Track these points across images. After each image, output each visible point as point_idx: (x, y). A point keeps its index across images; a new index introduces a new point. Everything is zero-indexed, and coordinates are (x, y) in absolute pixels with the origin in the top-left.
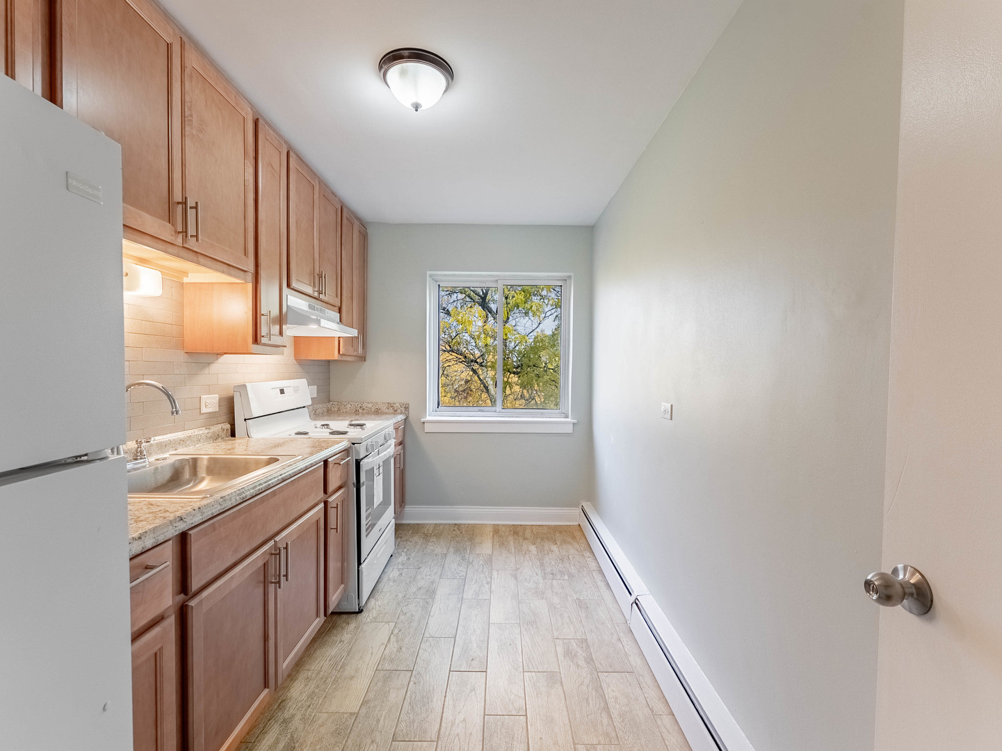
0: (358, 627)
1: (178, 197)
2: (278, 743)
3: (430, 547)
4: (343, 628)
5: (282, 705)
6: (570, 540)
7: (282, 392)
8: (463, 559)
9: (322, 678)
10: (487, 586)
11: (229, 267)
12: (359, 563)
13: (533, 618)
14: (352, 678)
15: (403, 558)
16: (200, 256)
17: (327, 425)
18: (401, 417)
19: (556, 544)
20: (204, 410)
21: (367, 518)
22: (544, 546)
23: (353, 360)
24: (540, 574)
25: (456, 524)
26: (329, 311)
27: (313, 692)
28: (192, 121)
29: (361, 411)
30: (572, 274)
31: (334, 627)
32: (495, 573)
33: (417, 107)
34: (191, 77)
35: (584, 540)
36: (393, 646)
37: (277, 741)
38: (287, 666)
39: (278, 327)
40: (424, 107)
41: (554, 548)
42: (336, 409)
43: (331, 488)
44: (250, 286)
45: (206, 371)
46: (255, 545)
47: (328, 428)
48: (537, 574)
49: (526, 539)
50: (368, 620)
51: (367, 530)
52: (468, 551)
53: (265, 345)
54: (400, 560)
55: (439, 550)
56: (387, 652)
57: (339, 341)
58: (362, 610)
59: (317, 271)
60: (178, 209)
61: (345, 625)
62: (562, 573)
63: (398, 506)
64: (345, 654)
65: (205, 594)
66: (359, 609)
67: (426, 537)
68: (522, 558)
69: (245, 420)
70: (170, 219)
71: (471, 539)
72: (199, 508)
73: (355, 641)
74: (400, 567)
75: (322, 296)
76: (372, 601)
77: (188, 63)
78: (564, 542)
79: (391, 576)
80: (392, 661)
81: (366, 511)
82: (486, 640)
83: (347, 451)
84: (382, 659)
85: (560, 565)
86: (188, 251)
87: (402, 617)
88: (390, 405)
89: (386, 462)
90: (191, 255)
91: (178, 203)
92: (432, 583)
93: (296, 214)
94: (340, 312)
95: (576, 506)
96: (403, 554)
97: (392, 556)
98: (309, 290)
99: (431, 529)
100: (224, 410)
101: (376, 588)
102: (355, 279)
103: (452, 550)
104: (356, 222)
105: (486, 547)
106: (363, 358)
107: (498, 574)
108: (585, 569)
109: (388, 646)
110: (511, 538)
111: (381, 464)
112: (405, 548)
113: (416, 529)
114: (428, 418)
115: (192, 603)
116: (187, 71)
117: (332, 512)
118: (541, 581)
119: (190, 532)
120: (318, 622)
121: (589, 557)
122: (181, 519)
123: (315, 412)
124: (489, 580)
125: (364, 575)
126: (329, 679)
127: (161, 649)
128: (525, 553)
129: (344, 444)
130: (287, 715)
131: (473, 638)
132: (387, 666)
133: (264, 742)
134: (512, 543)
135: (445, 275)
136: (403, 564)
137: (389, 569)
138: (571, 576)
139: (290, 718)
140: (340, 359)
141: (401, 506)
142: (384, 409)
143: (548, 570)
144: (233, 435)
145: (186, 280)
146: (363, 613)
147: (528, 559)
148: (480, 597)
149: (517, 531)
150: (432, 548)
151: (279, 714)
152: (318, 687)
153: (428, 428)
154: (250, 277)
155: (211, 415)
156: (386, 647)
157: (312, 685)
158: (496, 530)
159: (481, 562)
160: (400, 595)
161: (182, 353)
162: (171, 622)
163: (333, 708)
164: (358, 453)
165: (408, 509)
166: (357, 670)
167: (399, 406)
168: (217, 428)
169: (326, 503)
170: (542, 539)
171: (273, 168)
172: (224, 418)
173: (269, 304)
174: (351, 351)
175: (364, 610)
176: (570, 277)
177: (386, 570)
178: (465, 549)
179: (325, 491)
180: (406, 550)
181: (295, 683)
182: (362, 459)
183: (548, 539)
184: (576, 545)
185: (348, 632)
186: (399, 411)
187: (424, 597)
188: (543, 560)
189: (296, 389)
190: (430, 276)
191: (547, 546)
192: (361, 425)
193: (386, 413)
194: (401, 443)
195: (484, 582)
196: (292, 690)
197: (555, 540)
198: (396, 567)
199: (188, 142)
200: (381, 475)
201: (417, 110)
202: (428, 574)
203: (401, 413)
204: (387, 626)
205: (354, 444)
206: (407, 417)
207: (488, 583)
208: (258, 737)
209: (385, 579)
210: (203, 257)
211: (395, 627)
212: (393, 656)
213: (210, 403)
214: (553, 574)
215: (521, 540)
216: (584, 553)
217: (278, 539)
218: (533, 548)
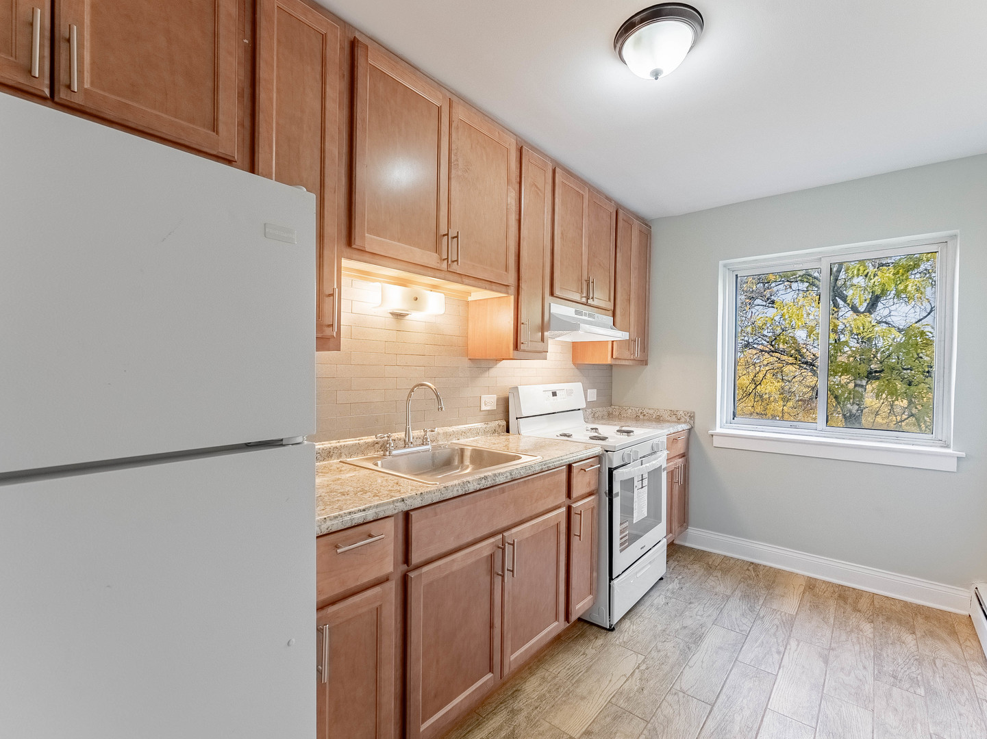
0: (605, 646)
1: (443, 230)
2: (501, 730)
3: (711, 582)
4: (590, 641)
5: (515, 694)
6: (945, 635)
7: (554, 394)
8: (752, 609)
9: (556, 685)
10: (776, 657)
11: (490, 284)
12: (611, 579)
13: (840, 730)
14: (583, 698)
15: (674, 585)
16: (464, 277)
17: (596, 429)
18: (685, 427)
19: (914, 633)
20: (484, 408)
21: (622, 532)
22: (888, 629)
23: (631, 364)
24: (870, 668)
25: (753, 563)
26: (600, 315)
27: (544, 695)
28: (458, 165)
29: (641, 417)
30: (957, 231)
31: (582, 635)
32: (793, 644)
33: (656, 74)
34: (457, 128)
35: (975, 644)
36: (634, 684)
37: (500, 728)
38: (516, 659)
39: (540, 334)
40: (666, 71)
41: (909, 638)
42: (617, 413)
43: (575, 494)
44: (512, 298)
45: (486, 374)
46: (479, 535)
47: (596, 432)
48: (865, 668)
49: (856, 610)
50: (617, 642)
51: (621, 544)
52: (761, 602)
53: (524, 351)
54: (670, 587)
55: (720, 589)
56: (626, 686)
57: (613, 344)
58: (614, 629)
59: (585, 277)
60: (443, 241)
61: (593, 638)
62: (914, 682)
63: (675, 525)
64: (584, 669)
65: (425, 569)
66: (610, 627)
67: (710, 568)
68: (844, 637)
69: (517, 418)
70: (437, 249)
71: (769, 587)
72: (421, 493)
73: (598, 660)
74: (669, 594)
75: (590, 301)
76: (627, 623)
77: (454, 118)
78: (932, 634)
79: (655, 602)
80: (628, 699)
81: (621, 524)
82: (756, 726)
83: (599, 458)
84: (619, 693)
85: (913, 669)
86: (453, 274)
87: (654, 654)
88: (673, 413)
89: (655, 473)
90: (456, 278)
91: (444, 235)
92: (702, 626)
93: (562, 226)
94: (614, 315)
95: (964, 584)
96: (676, 581)
97: (661, 579)
98: (577, 297)
99: (719, 561)
100: (501, 409)
101: (636, 610)
102: (633, 281)
103: (738, 593)
104: (636, 222)
105: (790, 604)
106: (644, 362)
107: (798, 645)
108: (965, 691)
109: (630, 680)
110: (832, 604)
111: (646, 476)
112: (680, 574)
113: (699, 556)
114: (718, 430)
115: (412, 575)
116: (454, 125)
117: (575, 518)
118: (870, 680)
119: (411, 513)
120: (556, 626)
121: (980, 674)
122: (403, 501)
123: (594, 415)
124: (782, 649)
125: (615, 592)
126: (562, 689)
127: (381, 606)
128: (852, 631)
129: (597, 450)
130: (516, 706)
131: (738, 718)
132: (622, 703)
133: (491, 722)
134: (832, 610)
135: (745, 262)
136: (673, 593)
137: (655, 594)
138: (931, 692)
139: (518, 711)
140: (614, 363)
141: (682, 526)
142: (666, 416)
143: (889, 668)
144: (508, 431)
145: (470, 299)
146: (614, 632)
147: (855, 640)
148: (763, 667)
149: (846, 597)
150: (713, 583)
151: (511, 702)
152: (549, 692)
153: (717, 442)
154: (512, 290)
155: (490, 412)
156: (627, 680)
157: (545, 687)
158: (811, 585)
159: (776, 622)
160: (660, 628)
161: (466, 359)
162: (392, 588)
163: (556, 722)
164: (611, 461)
165: (692, 531)
166: (590, 692)
167: (683, 415)
168: (494, 424)
169: (569, 509)
170: (888, 619)
171: (537, 188)
172: (501, 415)
173: (531, 314)
174: (626, 354)
175: (616, 629)
176: (954, 237)
177: (652, 593)
178: (757, 598)
179: (569, 495)
180: (680, 577)
181: (532, 678)
182: (616, 468)
183: (900, 622)
184: (955, 646)
185: (591, 648)
186: (683, 420)
187: (687, 639)
188: (881, 650)
189: (570, 392)
190: (725, 266)
191: (894, 631)
192: (628, 432)
193: (669, 421)
194: (683, 455)
195: (774, 649)
196: (528, 684)
197: (913, 627)
198: (663, 593)
199: (453, 182)
200: (646, 489)
201: (656, 79)
202: (699, 613)
203: (685, 422)
204: (634, 656)
205: (607, 451)
206: (692, 427)
207: (779, 652)
208: (488, 715)
209: (648, 602)
210: (467, 277)
211: (644, 661)
212: (631, 695)
213: (489, 402)
214: (895, 677)
215: (849, 609)
216: (970, 664)
217: (505, 534)
218: (867, 628)
